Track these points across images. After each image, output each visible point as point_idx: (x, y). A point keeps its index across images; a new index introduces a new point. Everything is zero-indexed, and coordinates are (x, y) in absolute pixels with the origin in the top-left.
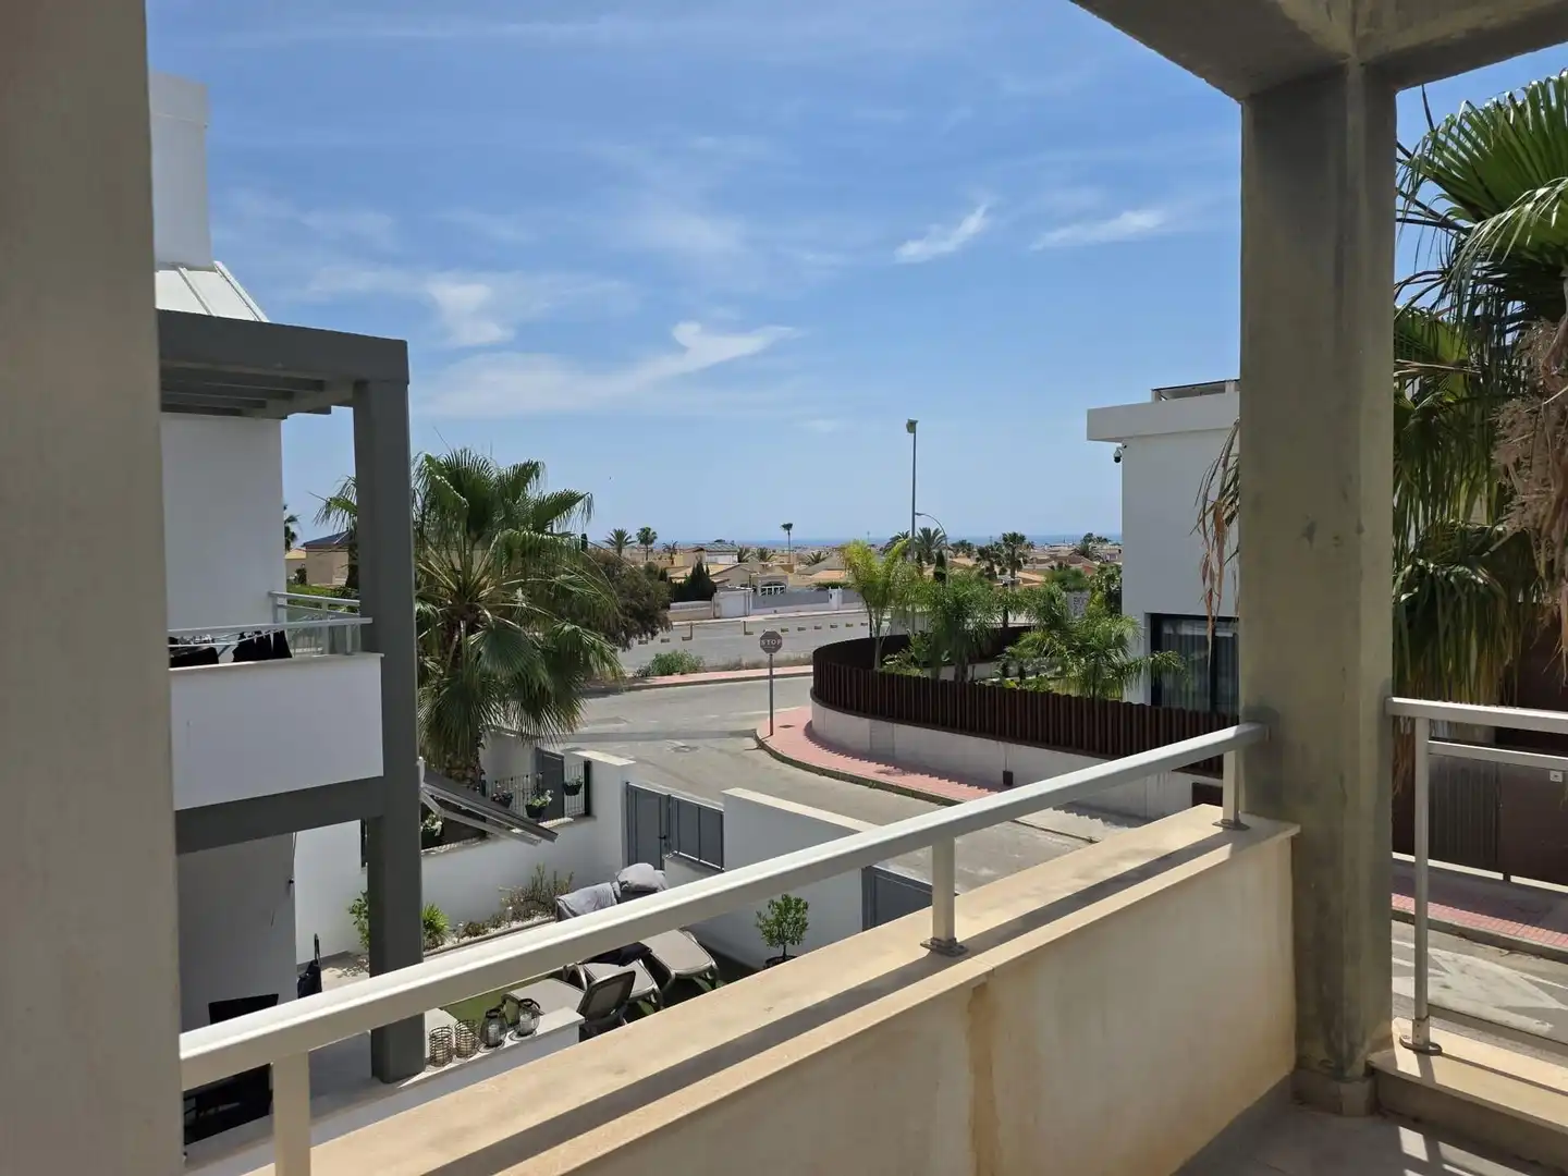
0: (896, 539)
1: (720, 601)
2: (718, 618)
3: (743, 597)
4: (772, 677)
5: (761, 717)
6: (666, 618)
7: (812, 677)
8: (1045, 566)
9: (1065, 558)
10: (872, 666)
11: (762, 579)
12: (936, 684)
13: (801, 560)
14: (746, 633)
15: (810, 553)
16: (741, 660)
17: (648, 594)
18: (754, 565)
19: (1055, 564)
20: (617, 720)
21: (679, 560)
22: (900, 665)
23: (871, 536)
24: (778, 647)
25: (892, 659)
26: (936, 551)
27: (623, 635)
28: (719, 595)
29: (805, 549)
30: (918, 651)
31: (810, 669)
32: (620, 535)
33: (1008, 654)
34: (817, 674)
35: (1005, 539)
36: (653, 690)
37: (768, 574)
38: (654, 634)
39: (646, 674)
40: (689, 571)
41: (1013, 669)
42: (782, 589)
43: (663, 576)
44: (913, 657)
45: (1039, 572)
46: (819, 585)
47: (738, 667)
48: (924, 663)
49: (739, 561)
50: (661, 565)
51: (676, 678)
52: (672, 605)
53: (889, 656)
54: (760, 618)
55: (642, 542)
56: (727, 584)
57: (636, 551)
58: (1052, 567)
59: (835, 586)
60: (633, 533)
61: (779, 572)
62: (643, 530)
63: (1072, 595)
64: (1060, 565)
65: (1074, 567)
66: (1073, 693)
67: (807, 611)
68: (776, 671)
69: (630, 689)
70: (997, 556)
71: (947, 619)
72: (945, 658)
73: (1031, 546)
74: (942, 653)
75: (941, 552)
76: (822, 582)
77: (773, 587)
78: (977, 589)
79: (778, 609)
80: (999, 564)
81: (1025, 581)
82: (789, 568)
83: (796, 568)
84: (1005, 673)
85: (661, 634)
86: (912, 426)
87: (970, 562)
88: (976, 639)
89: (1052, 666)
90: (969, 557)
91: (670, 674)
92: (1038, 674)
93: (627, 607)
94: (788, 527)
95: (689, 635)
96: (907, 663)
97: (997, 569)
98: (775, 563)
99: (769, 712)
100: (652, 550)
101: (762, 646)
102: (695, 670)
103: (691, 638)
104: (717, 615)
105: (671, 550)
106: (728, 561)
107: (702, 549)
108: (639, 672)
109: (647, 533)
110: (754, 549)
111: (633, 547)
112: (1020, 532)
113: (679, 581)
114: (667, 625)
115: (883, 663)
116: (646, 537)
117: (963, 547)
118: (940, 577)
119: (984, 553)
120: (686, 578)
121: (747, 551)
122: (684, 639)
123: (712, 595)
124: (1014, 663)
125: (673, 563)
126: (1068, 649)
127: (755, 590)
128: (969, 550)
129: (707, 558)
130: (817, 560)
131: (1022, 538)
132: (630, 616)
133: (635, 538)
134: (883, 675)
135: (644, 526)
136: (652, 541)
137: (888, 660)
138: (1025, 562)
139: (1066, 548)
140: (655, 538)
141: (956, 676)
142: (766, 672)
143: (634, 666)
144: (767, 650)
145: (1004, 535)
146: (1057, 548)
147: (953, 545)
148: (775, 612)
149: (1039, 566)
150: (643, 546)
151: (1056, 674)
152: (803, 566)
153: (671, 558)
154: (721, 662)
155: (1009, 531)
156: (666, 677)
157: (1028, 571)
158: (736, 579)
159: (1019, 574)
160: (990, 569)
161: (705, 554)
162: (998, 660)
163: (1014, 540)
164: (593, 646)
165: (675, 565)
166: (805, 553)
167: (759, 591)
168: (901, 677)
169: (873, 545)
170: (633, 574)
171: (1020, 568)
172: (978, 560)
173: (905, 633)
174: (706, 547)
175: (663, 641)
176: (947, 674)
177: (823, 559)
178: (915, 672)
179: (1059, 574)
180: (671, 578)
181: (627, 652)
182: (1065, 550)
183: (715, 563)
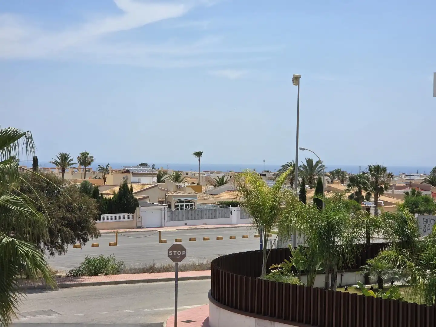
0: (285, 167)
1: (142, 214)
2: (140, 227)
3: (160, 211)
4: (177, 279)
5: (167, 313)
6: (95, 229)
7: (210, 280)
8: (401, 192)
9: (417, 186)
10: (260, 274)
11: (175, 197)
12: (309, 289)
13: (209, 182)
14: (161, 241)
15: (214, 177)
16: (154, 264)
17: (80, 209)
18: (170, 185)
19: (409, 190)
20: (50, 312)
21: (110, 178)
22: (282, 273)
23: (266, 163)
24: (183, 257)
25: (276, 268)
26: (317, 177)
27: (60, 242)
28: (140, 210)
29: (212, 173)
30: (297, 262)
31: (209, 273)
32: (64, 158)
33: (369, 265)
34: (215, 278)
35: (371, 170)
36: (82, 288)
37: (181, 193)
38: (85, 240)
39: (76, 274)
40: (117, 189)
41: (373, 278)
42: (191, 205)
43: (96, 193)
44: (293, 266)
45: (398, 196)
46: (222, 203)
47: (151, 270)
48: (302, 271)
49: (158, 181)
50: (94, 183)
51: (101, 278)
52: (102, 216)
53: (274, 266)
54: (174, 229)
55: (81, 164)
56: (147, 201)
57: (76, 170)
58: (407, 193)
59: (235, 204)
60: (74, 157)
61: (189, 191)
62: (83, 154)
63: (422, 216)
64: (413, 193)
65: (424, 193)
66: (420, 300)
67: (211, 223)
68: (181, 275)
69: (62, 287)
70: (364, 183)
71: (320, 237)
72: (318, 268)
73: (391, 175)
74: (317, 264)
75: (320, 178)
76: (225, 201)
77: (184, 204)
78: (344, 214)
79: (188, 222)
80: (366, 189)
81: (386, 203)
82: (198, 189)
83: (204, 188)
84: (367, 281)
85: (91, 241)
86: (296, 80)
87: (342, 187)
88: (343, 255)
89: (403, 276)
90: (342, 182)
91: (97, 274)
92: (393, 282)
93: (63, 218)
94: (199, 154)
95: (114, 241)
96: (288, 272)
97: (364, 194)
98: (187, 184)
99: (173, 308)
100: (89, 171)
101: (169, 256)
102: (117, 271)
103: (116, 244)
104: (138, 225)
105: (104, 171)
106: (150, 181)
107: (128, 171)
108: (71, 272)
109: (86, 157)
110: (171, 172)
111: (74, 168)
112: (382, 164)
113: (108, 197)
114: (95, 233)
115: (268, 272)
116: (85, 160)
117: (338, 174)
118: (318, 202)
119: (354, 181)
120: (114, 194)
121: (165, 173)
122: (110, 245)
123: (135, 209)
124: (374, 273)
125: (105, 181)
126: (416, 265)
127: (170, 206)
128: (343, 177)
129: (132, 178)
130: (221, 182)
131: (384, 170)
132: (65, 226)
133: (76, 160)
134: (267, 282)
135: (84, 151)
136: (89, 164)
137: (272, 269)
138: (386, 188)
139: (419, 178)
140: (92, 160)
141: (327, 284)
142: (172, 275)
143: (68, 267)
144: (173, 260)
145: (370, 166)
146: (411, 178)
147: (331, 173)
148: (186, 224)
149: (397, 192)
150: (83, 167)
151: (408, 282)
152: (211, 187)
153: (104, 178)
154: (138, 265)
155: (374, 164)
156: (93, 277)
157: (389, 196)
158: (155, 196)
159: (381, 198)
160: (359, 193)
161: (130, 175)
162: (362, 270)
163: (377, 170)
164: (27, 254)
165: (108, 183)
166: (213, 176)
167: (173, 208)
168: (281, 284)
169: (268, 171)
170: (71, 190)
171: (382, 193)
172: (349, 186)
173: (287, 247)
174: (132, 170)
175: (93, 246)
176: (320, 282)
177: (226, 182)
178: (293, 280)
179: (413, 199)
180: (102, 194)
181: (63, 255)
182: (418, 179)
183: (139, 183)
